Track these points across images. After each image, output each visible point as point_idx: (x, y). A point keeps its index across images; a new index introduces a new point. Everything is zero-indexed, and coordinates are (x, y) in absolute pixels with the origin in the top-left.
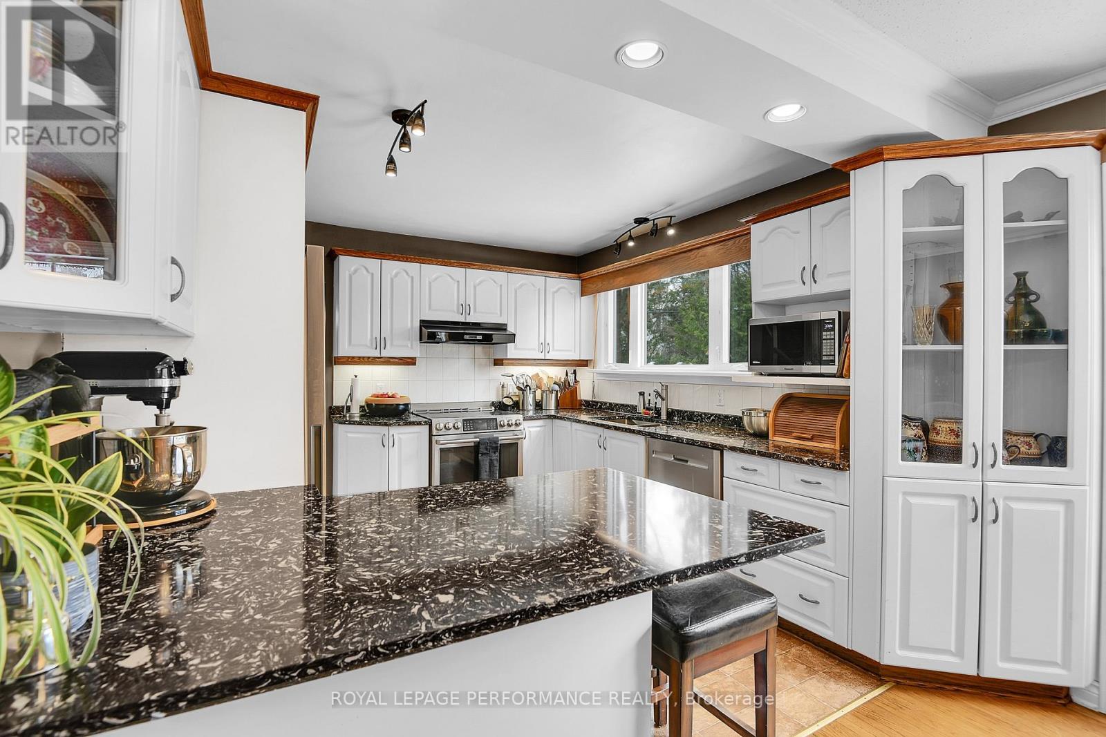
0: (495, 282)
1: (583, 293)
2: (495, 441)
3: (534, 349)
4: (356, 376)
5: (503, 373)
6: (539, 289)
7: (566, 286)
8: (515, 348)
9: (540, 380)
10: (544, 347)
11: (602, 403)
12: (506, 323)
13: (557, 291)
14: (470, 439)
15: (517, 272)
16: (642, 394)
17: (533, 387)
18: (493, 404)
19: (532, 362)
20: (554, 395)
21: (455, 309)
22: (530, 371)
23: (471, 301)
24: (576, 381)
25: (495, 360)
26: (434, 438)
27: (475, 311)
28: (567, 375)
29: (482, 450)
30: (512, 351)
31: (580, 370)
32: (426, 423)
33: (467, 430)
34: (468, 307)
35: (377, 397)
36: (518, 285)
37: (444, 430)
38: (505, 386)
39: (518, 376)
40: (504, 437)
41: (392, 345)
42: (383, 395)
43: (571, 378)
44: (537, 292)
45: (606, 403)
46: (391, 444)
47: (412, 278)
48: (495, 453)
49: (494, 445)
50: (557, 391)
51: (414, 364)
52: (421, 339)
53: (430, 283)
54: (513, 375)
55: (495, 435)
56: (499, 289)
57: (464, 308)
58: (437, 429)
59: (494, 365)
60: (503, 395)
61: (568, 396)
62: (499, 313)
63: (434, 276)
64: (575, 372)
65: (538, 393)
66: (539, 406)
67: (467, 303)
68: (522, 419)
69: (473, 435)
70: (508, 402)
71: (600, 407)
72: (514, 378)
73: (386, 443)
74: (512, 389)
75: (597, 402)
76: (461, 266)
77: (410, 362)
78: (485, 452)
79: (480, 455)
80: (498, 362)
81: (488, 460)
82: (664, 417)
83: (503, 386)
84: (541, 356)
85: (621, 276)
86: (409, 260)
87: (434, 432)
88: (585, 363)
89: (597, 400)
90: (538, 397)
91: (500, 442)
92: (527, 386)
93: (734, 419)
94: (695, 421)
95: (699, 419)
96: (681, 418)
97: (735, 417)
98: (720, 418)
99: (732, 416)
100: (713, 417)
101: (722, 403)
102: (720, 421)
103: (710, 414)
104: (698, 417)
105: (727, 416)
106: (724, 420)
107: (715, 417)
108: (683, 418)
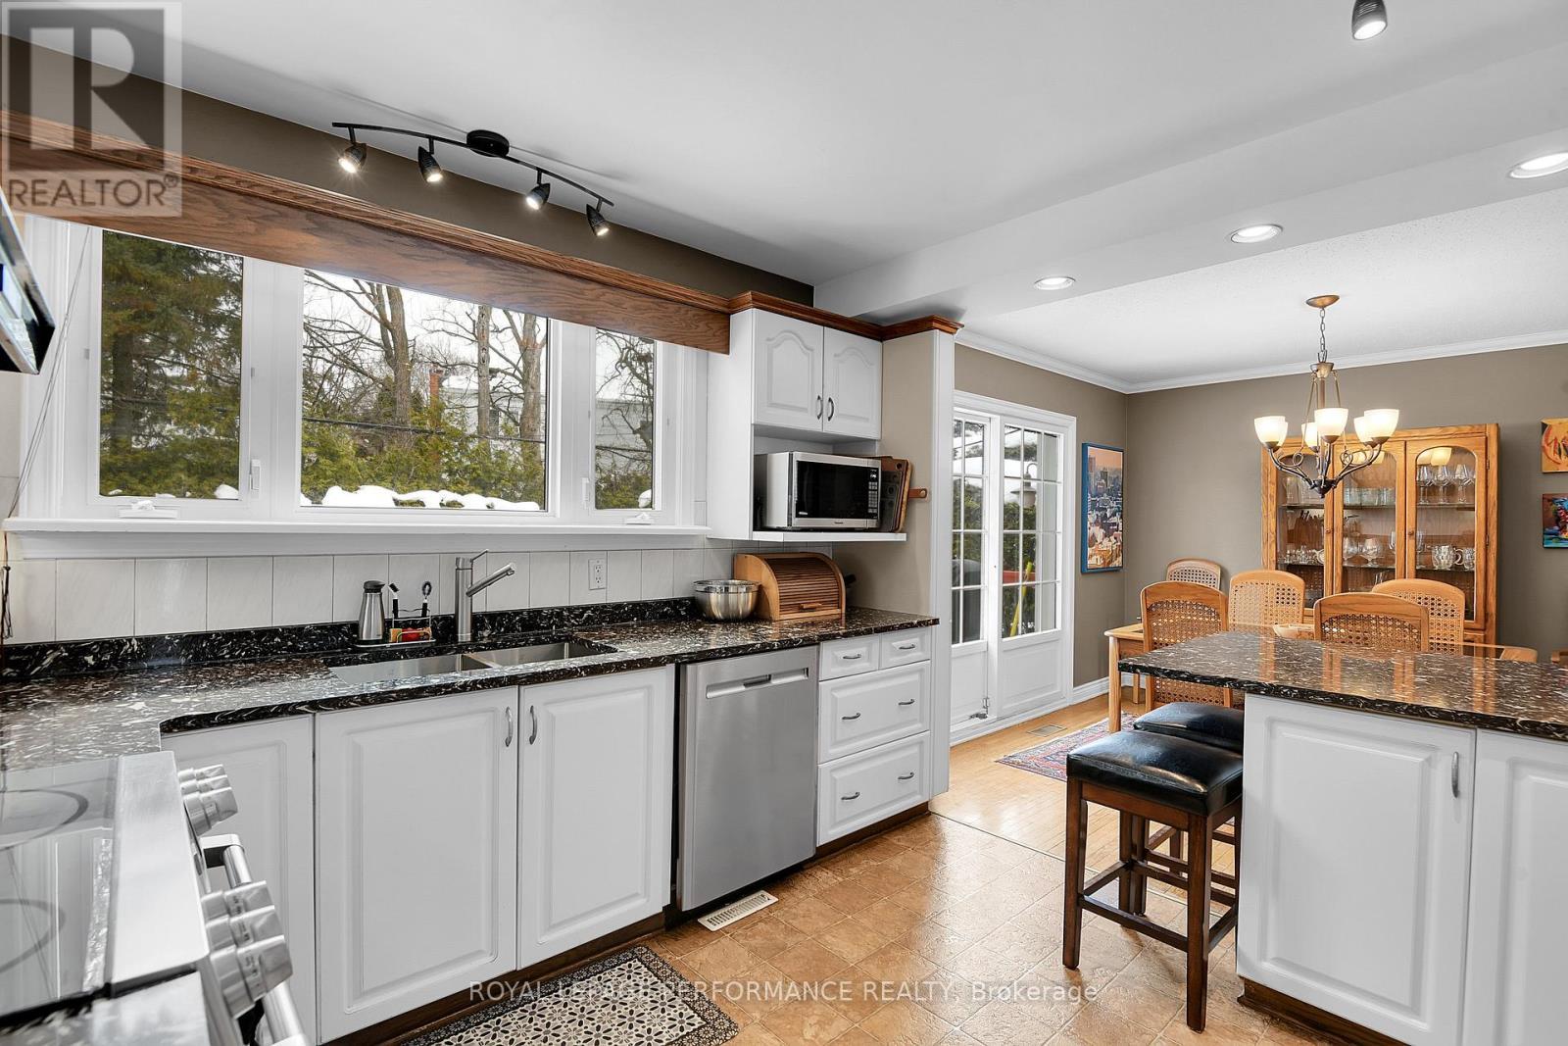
16: (372, 588)
82: (465, 635)
93: (632, 609)
94: (543, 628)
95: (554, 622)
96: (503, 630)
97: (635, 604)
98: (606, 612)
99: (629, 603)
100: (589, 613)
101: (602, 585)
102: (604, 617)
103: (582, 608)
104: (551, 618)
105: (619, 606)
106: (612, 613)
107: (593, 612)
108: (510, 629)
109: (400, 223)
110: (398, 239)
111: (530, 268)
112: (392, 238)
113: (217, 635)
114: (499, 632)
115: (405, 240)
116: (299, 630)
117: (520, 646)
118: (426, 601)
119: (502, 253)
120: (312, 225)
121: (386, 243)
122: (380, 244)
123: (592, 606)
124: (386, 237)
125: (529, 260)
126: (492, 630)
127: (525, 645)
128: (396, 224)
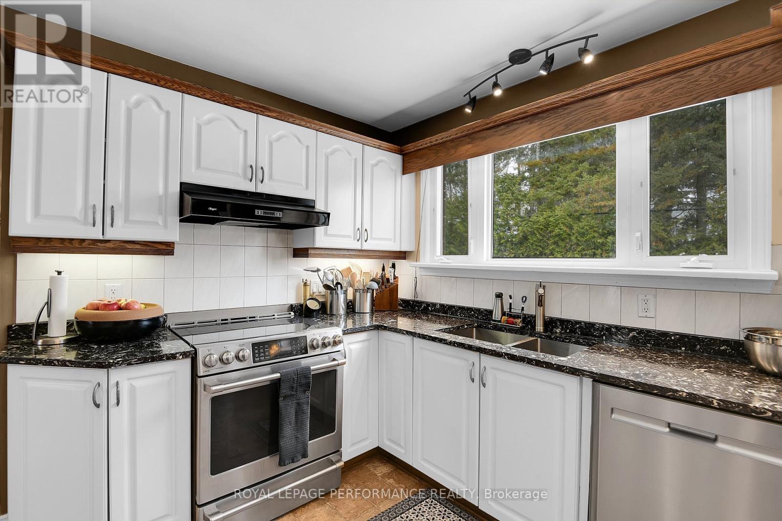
0: (299, 140)
1: (405, 171)
2: (305, 373)
3: (349, 237)
4: (59, 273)
5: (305, 268)
6: (356, 159)
7: (384, 158)
8: (326, 233)
9: (353, 276)
10: (361, 233)
11: (428, 304)
12: (313, 198)
13: (376, 164)
14: (264, 376)
15: (329, 131)
16: (499, 296)
17: (345, 285)
18: (292, 308)
19: (346, 253)
20: (369, 295)
21: (240, 172)
22: (341, 264)
23: (264, 162)
24: (395, 278)
25: (294, 249)
26: (200, 382)
27: (271, 177)
28: (383, 270)
29: (284, 390)
30: (321, 237)
31: (399, 263)
32: (185, 355)
33: (260, 361)
34: (260, 172)
35: (98, 309)
36: (329, 150)
37: (219, 364)
38: (308, 283)
39: (326, 271)
40: (316, 363)
41: (127, 220)
42: (107, 306)
43: (389, 273)
44: (353, 162)
45: (434, 305)
46: (113, 400)
47: (168, 114)
48: (305, 391)
49: (303, 381)
50: (373, 290)
51: (171, 253)
52: (181, 213)
53: (199, 127)
54: (318, 270)
55: (304, 362)
56: (304, 151)
57: (254, 172)
58: (205, 365)
59: (294, 257)
60: (305, 296)
61: (387, 295)
62: (304, 185)
63: (206, 117)
64: (394, 266)
65: (350, 291)
66: (351, 308)
67: (259, 165)
68: (341, 334)
69: (268, 369)
70: (313, 305)
71: (426, 309)
72: (321, 273)
73: (102, 399)
74: (317, 287)
75: (421, 303)
76: (250, 110)
77: (164, 249)
78: (289, 393)
79: (281, 399)
80: (300, 253)
81: (294, 406)
82: (540, 328)
83: (305, 284)
84: (357, 246)
85: (469, 143)
86: (162, 83)
87: (201, 371)
88: (402, 255)
89: (419, 299)
90: (350, 297)
91: (312, 373)
92: (338, 283)
93: (679, 339)
94: (596, 336)
95: (604, 334)
96: (568, 331)
97: (683, 336)
98: (650, 336)
99: (675, 334)
100: (635, 333)
101: (651, 314)
102: (649, 340)
103: (628, 329)
104: (602, 331)
105: (665, 334)
106: (657, 339)
107: (637, 333)
108: (573, 331)
109: (496, 121)
110: (499, 128)
111: (565, 107)
112: (497, 129)
113: (457, 307)
114: (566, 332)
115: (502, 127)
116: (479, 310)
117: (566, 342)
118: (523, 306)
119: (545, 108)
120: (470, 140)
121: (494, 133)
122: (493, 135)
123: (638, 329)
124: (495, 130)
125: (561, 103)
126: (562, 329)
127: (568, 342)
128: (495, 123)
